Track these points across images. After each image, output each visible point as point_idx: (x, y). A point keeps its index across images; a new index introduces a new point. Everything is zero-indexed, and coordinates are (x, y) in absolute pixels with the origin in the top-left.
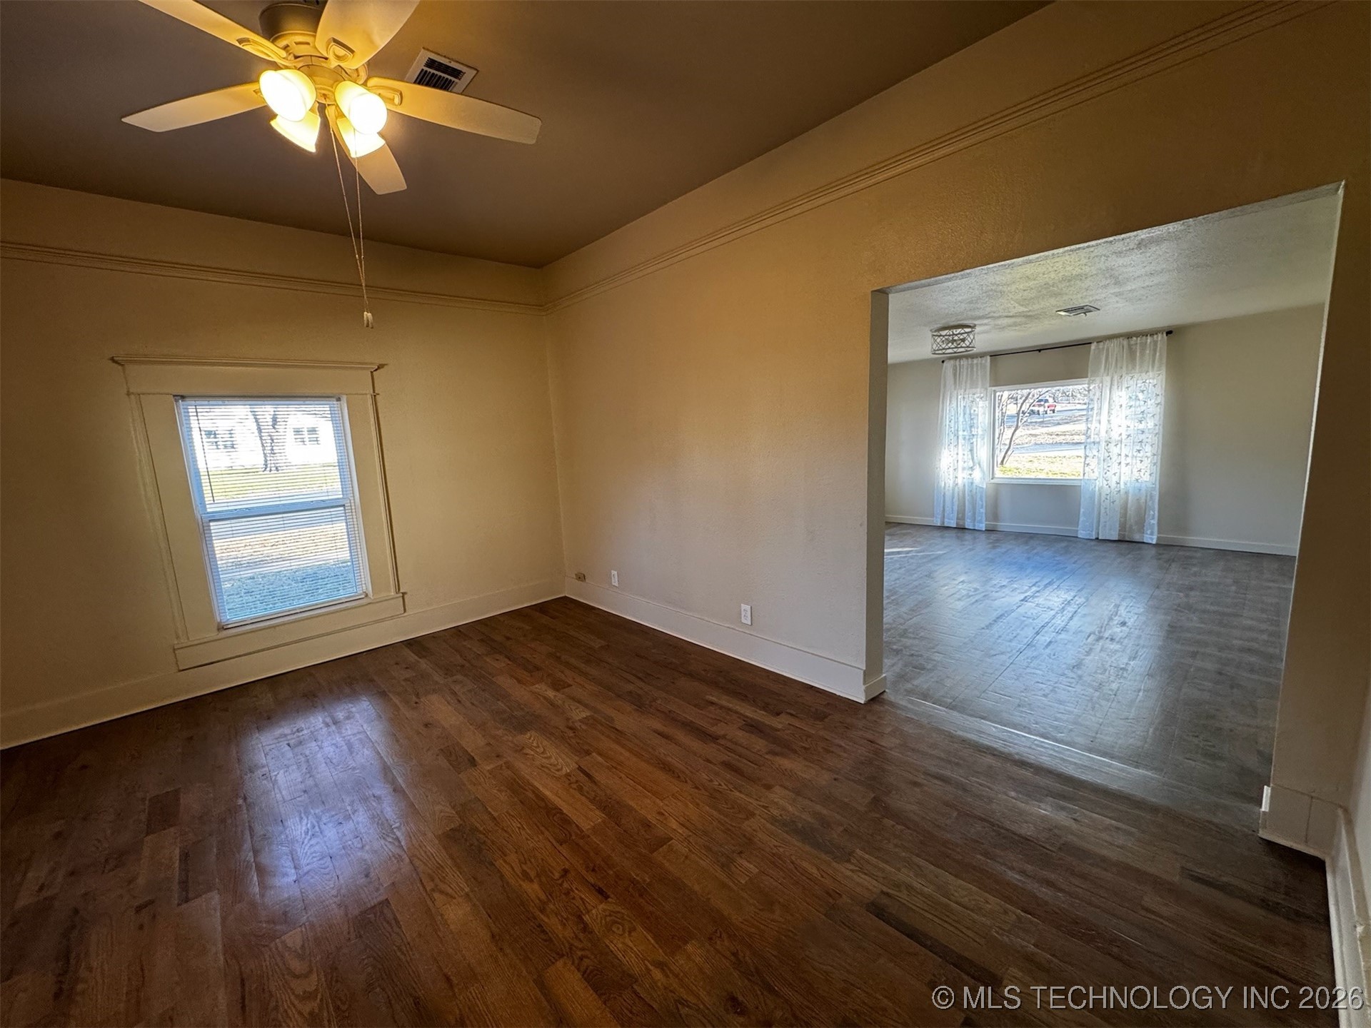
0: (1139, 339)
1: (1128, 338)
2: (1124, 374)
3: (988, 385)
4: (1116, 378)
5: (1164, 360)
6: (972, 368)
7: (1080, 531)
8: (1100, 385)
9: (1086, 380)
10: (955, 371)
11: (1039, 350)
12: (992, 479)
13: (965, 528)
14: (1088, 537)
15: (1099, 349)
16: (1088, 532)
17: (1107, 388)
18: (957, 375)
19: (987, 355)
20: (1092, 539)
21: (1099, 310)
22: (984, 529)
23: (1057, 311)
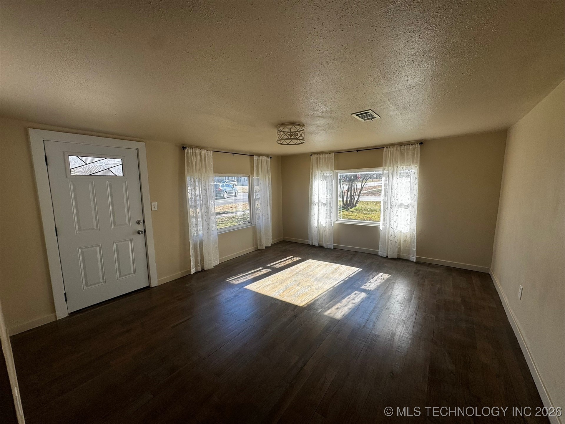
0: (406, 146)
1: (400, 146)
2: (399, 166)
3: (334, 170)
4: (395, 168)
5: (419, 159)
6: (326, 160)
7: (379, 252)
8: (388, 172)
9: (381, 169)
10: (317, 160)
11: (358, 150)
12: (336, 220)
13: (323, 247)
14: (383, 256)
15: (387, 151)
16: (383, 253)
17: (391, 173)
18: (318, 163)
19: (332, 153)
20: (385, 257)
21: (380, 117)
22: (333, 248)
23: (351, 114)
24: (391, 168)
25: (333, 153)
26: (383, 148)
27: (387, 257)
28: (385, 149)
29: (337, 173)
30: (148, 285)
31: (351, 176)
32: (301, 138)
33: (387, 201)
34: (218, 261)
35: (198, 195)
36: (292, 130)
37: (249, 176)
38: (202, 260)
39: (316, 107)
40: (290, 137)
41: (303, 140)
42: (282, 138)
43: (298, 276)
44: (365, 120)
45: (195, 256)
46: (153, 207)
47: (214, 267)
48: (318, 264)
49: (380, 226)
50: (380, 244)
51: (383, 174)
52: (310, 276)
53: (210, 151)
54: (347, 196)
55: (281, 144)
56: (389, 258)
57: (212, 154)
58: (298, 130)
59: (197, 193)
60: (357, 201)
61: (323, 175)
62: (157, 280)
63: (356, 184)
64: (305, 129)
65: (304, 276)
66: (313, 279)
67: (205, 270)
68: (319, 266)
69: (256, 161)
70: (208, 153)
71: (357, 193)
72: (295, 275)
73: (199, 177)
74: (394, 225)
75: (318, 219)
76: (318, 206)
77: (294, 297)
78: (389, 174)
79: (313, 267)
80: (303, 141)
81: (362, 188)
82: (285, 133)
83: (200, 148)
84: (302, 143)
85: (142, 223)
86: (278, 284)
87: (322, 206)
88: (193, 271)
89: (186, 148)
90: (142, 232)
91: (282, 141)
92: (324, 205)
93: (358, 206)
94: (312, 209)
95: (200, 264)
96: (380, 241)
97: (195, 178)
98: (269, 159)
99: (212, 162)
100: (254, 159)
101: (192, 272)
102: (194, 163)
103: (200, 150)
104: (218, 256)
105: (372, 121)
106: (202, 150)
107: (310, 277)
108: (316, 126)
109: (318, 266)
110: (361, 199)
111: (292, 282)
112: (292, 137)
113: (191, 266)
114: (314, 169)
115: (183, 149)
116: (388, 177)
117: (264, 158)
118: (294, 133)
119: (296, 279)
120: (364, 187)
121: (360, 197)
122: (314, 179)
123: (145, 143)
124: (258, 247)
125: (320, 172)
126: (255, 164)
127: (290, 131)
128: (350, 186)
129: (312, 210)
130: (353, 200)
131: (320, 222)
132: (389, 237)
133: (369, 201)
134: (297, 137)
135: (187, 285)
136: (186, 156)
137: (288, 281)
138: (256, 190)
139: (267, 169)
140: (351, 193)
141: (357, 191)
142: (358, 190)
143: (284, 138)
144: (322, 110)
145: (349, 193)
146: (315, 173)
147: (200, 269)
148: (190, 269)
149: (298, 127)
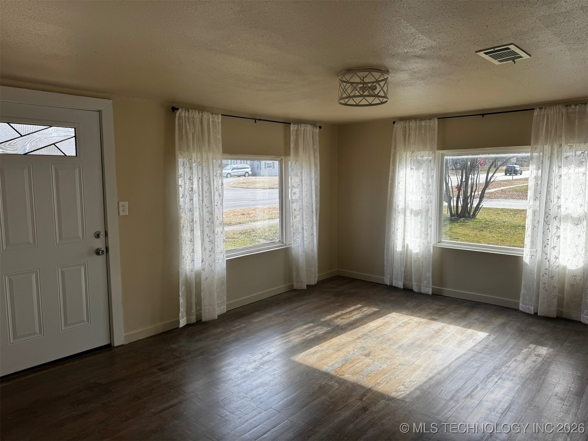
1: (567, 106)
2: (563, 144)
3: (436, 149)
6: (423, 132)
7: (521, 304)
8: (541, 154)
9: (528, 148)
10: (405, 132)
11: (483, 114)
12: (439, 243)
13: (411, 291)
14: (528, 311)
15: (540, 115)
16: (527, 306)
17: (547, 157)
18: (406, 137)
19: (435, 118)
20: (532, 313)
21: (530, 56)
22: (430, 293)
23: (477, 52)
24: (547, 147)
25: (436, 120)
26: (534, 109)
27: (536, 314)
28: (536, 113)
29: (443, 156)
30: (109, 343)
31: (467, 161)
32: (382, 94)
33: (538, 209)
34: (226, 306)
35: (197, 190)
36: (366, 80)
37: (282, 159)
38: (199, 303)
39: (413, 42)
40: (362, 93)
41: (385, 97)
42: (348, 95)
43: (367, 340)
44: (500, 61)
45: (187, 296)
46: (121, 209)
47: (218, 316)
48: (404, 321)
49: (524, 256)
50: (522, 288)
51: (532, 158)
52: (389, 340)
53: (217, 114)
54: (458, 198)
55: (346, 104)
56: (539, 316)
57: (220, 121)
58: (377, 80)
59: (195, 186)
60: (477, 208)
61: (415, 158)
62: (124, 335)
63: (476, 175)
64: (391, 77)
65: (378, 340)
66: (395, 347)
67: (203, 321)
68: (405, 324)
69: (295, 133)
70: (213, 118)
71: (476, 193)
72: (361, 337)
73: (199, 160)
74: (550, 254)
75: (404, 239)
76: (403, 215)
77: (362, 376)
78: (543, 159)
79: (394, 326)
80: (385, 100)
81: (487, 184)
82: (354, 85)
83: (201, 109)
84: (382, 103)
85: (102, 236)
86: (331, 351)
87: (413, 215)
88: (183, 322)
89: (178, 109)
90: (103, 251)
91: (346, 100)
92: (417, 213)
93: (479, 216)
94: (393, 220)
95: (195, 311)
96: (522, 284)
97: (192, 161)
98: (317, 130)
99: (220, 134)
100: (291, 129)
101: (180, 323)
102: (190, 136)
103: (201, 114)
104: (225, 297)
105: (515, 63)
106: (204, 113)
107: (389, 343)
108: (409, 72)
109: (403, 325)
110: (486, 204)
111: (356, 350)
112: (366, 93)
113: (179, 313)
114: (398, 148)
115: (173, 112)
116: (542, 163)
117: (309, 128)
118: (369, 85)
119: (364, 345)
120: (492, 180)
121: (484, 200)
122: (397, 166)
123: (112, 100)
124: (293, 285)
125: (409, 154)
126: (292, 138)
127: (362, 82)
128: (464, 180)
129: (393, 223)
130: (469, 206)
131: (407, 244)
132: (541, 276)
133: (501, 207)
134: (374, 91)
135: (174, 347)
136: (177, 123)
137: (350, 349)
138: (293, 184)
139: (313, 147)
140: (465, 192)
141: (477, 188)
142: (479, 187)
143: (351, 95)
144: (424, 46)
145: (462, 192)
146: (400, 156)
147: (193, 319)
148: (178, 319)
149: (377, 75)
